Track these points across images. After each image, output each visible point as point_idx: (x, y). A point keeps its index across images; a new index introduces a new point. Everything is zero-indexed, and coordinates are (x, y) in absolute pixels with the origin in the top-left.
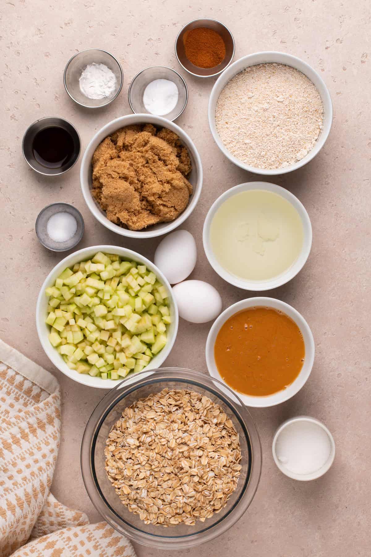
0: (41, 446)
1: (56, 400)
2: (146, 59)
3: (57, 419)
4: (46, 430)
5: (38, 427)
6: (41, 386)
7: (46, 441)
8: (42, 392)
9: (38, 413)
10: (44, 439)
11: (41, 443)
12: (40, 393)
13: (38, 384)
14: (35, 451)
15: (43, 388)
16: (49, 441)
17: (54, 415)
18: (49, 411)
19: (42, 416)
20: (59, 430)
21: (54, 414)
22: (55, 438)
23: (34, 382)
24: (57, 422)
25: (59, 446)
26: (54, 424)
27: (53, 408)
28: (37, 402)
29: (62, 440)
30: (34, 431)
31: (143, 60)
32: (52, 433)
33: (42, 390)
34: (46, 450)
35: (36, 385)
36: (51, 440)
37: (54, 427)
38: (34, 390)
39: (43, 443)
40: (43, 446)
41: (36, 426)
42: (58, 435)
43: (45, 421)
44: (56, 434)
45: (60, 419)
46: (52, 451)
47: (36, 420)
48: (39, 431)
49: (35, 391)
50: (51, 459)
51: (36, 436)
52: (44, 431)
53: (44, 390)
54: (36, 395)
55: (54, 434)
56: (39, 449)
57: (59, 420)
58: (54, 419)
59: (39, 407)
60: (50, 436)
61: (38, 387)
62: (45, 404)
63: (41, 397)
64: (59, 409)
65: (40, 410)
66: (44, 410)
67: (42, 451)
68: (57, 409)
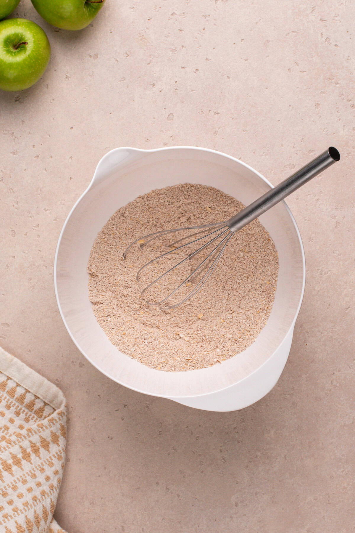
0: (44, 467)
1: (62, 416)
2: (168, 36)
3: (62, 437)
4: (50, 450)
5: (41, 446)
6: (44, 400)
7: (49, 462)
8: (46, 406)
9: (42, 431)
10: (47, 460)
11: (44, 464)
12: (44, 407)
13: (42, 398)
14: (38, 473)
15: (46, 401)
16: (53, 461)
17: (59, 433)
18: (54, 429)
19: (47, 434)
20: (64, 449)
21: (60, 431)
22: (59, 458)
23: (37, 395)
24: (62, 441)
25: (65, 467)
26: (59, 443)
27: (58, 426)
28: (39, 418)
29: (67, 460)
30: (36, 451)
31: (166, 36)
32: (57, 453)
33: (46, 404)
34: (49, 471)
35: (39, 398)
36: (55, 461)
37: (59, 445)
38: (36, 404)
39: (46, 463)
40: (46, 467)
41: (39, 445)
42: (63, 455)
43: (49, 439)
44: (61, 453)
45: (65, 437)
46: (56, 473)
47: (39, 438)
48: (42, 450)
49: (38, 405)
50: (55, 482)
51: (39, 456)
52: (48, 450)
53: (48, 405)
54: (39, 410)
55: (59, 453)
56: (42, 470)
57: (65, 439)
58: (59, 437)
59: (42, 424)
60: (54, 456)
61: (41, 400)
62: (49, 421)
63: (44, 412)
64: (65, 426)
65: (44, 428)
66: (49, 427)
67: (45, 473)
68: (62, 427)
